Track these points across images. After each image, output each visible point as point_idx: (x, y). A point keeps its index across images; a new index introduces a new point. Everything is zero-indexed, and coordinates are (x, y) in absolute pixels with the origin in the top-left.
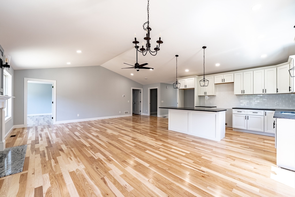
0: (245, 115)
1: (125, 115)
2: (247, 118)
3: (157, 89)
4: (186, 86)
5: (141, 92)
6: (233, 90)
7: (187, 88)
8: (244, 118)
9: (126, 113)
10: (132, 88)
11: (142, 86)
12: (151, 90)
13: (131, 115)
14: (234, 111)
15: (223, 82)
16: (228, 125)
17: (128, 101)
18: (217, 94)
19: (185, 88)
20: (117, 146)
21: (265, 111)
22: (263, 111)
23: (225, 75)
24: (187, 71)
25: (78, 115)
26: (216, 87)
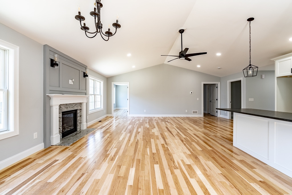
1: (193, 114)
3: (240, 81)
5: (217, 87)
9: (194, 112)
10: (203, 83)
11: (219, 79)
12: (232, 83)
13: (202, 115)
17: (198, 99)
20: (139, 146)
25: (145, 111)
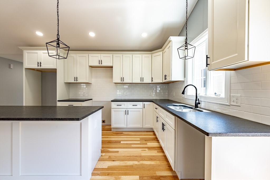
0: (125, 110)
2: (127, 113)
4: (39, 64)
6: (112, 77)
7: (42, 67)
8: (124, 113)
14: (114, 105)
15: (100, 65)
16: (106, 122)
18: (93, 81)
19: (39, 67)
21: (144, 103)
22: (142, 103)
23: (102, 55)
24: (39, 34)
26: (91, 72)
